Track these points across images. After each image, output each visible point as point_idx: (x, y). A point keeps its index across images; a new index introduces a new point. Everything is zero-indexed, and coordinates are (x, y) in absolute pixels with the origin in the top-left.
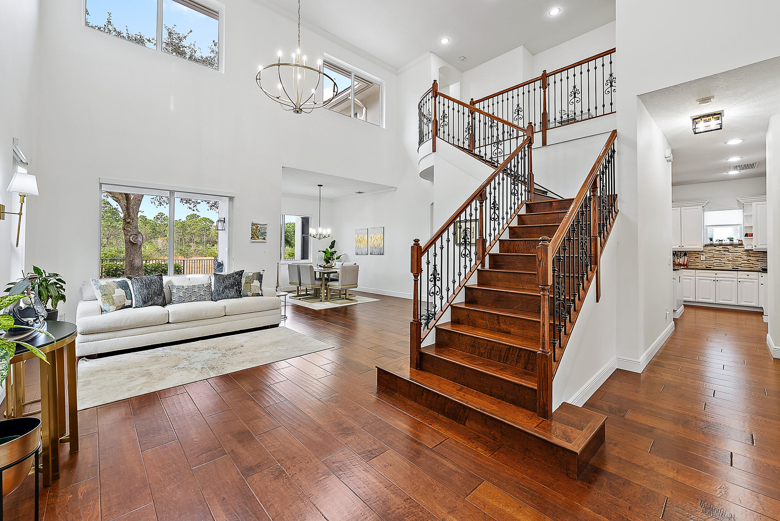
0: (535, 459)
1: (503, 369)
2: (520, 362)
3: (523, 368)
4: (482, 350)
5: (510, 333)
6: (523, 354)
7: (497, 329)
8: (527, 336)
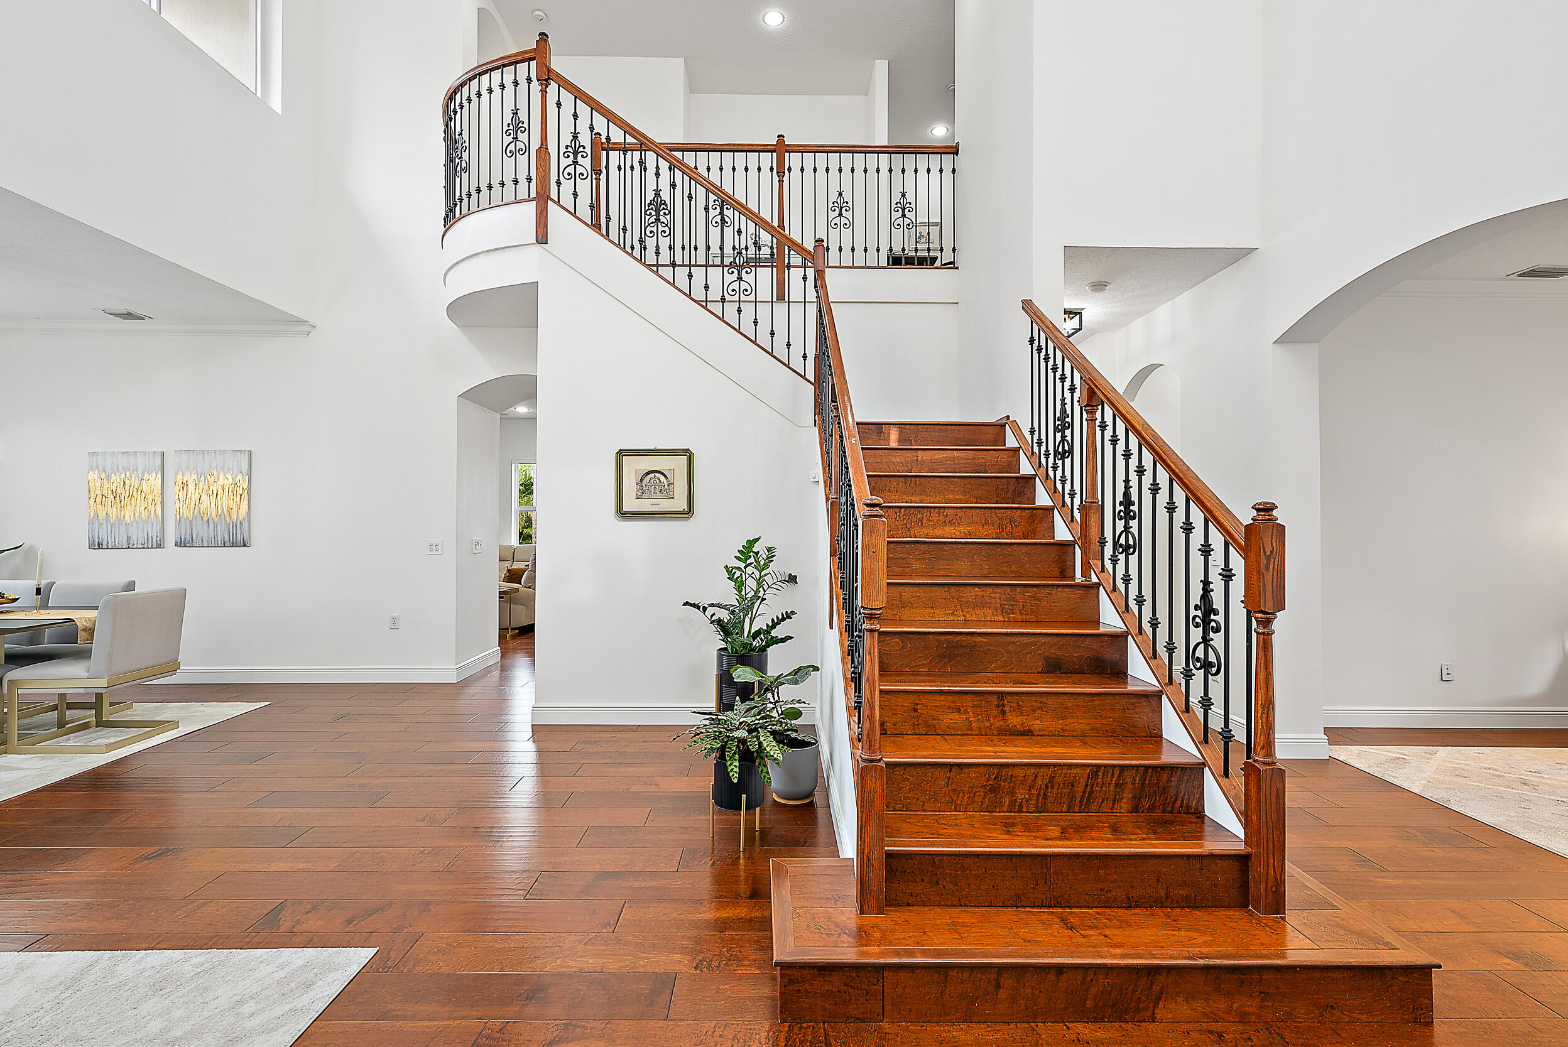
0: (1347, 1019)
1: (1080, 830)
2: (1122, 799)
3: (1131, 811)
4: (1021, 794)
5: (1032, 732)
6: (1129, 776)
7: (999, 729)
8: (1074, 731)
